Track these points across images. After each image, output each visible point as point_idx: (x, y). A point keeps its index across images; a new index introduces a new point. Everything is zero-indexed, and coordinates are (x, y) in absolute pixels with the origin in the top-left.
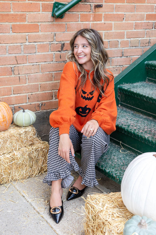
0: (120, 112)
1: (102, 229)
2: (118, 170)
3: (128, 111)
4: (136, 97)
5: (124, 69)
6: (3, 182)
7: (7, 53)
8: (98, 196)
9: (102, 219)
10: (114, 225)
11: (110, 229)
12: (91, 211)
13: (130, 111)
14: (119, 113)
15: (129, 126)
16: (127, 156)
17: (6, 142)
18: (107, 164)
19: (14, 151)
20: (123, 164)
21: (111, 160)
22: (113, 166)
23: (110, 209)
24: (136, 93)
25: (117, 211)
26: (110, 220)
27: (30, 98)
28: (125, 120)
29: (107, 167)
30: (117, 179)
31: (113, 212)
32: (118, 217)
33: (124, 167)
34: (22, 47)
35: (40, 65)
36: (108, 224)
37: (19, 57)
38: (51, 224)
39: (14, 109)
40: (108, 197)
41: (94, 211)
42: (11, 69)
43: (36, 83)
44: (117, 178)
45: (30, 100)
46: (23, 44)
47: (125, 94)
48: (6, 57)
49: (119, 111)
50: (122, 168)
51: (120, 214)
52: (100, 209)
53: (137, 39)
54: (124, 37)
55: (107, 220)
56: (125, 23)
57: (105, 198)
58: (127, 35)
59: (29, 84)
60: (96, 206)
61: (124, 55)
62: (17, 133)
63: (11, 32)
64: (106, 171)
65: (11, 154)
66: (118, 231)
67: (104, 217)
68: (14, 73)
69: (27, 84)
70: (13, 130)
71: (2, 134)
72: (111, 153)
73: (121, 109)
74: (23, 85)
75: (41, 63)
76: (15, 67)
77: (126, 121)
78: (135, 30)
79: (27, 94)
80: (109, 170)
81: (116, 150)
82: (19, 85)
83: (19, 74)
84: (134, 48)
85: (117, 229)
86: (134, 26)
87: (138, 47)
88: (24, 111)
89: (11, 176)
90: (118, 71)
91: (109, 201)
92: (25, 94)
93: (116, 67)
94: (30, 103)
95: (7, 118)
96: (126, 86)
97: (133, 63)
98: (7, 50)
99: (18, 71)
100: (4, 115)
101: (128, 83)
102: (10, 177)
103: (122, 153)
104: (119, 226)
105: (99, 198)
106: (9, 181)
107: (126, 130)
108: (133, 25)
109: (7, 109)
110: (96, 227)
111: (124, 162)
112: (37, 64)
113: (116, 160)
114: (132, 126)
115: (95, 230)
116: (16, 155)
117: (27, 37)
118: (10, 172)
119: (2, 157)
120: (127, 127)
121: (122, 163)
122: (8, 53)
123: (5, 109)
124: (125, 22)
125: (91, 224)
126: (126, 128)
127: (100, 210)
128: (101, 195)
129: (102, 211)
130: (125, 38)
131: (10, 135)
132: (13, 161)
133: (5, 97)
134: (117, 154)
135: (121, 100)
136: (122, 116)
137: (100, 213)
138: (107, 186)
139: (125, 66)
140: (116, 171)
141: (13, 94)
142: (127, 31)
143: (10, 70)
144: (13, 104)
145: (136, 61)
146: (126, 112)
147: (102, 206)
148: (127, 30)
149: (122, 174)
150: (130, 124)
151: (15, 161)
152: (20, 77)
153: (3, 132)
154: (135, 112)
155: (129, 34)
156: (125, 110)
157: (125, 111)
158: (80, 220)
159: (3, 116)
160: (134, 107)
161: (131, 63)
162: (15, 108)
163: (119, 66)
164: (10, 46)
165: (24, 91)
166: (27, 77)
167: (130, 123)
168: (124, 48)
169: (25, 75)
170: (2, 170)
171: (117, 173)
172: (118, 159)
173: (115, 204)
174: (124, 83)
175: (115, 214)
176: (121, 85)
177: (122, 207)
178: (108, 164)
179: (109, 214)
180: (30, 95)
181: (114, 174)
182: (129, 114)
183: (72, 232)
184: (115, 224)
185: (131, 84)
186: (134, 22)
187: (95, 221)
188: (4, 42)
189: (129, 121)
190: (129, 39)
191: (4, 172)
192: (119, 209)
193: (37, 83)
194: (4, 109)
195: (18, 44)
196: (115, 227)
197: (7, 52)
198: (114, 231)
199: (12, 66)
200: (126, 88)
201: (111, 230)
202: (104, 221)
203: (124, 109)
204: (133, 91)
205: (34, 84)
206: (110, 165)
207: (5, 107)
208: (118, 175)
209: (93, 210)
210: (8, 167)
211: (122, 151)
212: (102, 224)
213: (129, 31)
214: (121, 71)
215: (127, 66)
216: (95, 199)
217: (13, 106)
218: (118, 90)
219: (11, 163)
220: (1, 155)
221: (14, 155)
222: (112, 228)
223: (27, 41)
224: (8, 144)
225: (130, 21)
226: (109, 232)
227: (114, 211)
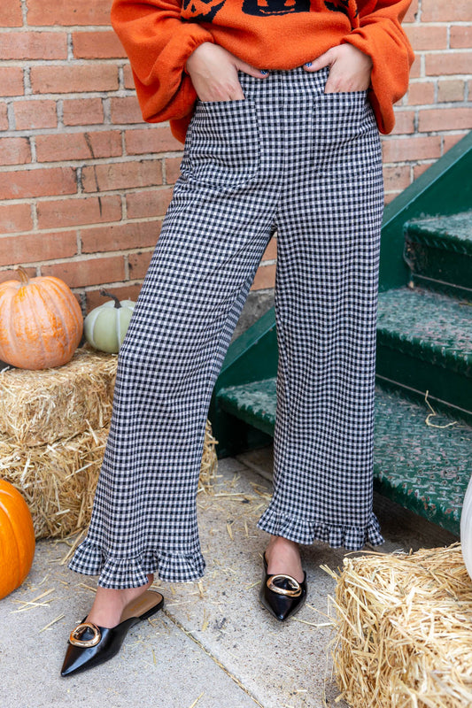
0: (415, 302)
1: (405, 671)
2: (430, 480)
3: (441, 300)
4: (465, 253)
5: (420, 171)
6: (58, 530)
7: (60, 125)
8: (378, 561)
9: (405, 635)
10: (449, 654)
11: (434, 668)
12: (359, 610)
13: (445, 298)
14: (414, 306)
15: (451, 342)
16: (450, 435)
17: (67, 402)
18: (390, 461)
19: (91, 429)
20: (442, 459)
21: (401, 450)
22: (412, 466)
23: (428, 603)
24: (467, 240)
25: (452, 610)
26: (430, 639)
27: (133, 267)
28: (436, 324)
29: (393, 472)
30: (429, 508)
31: (438, 612)
32: (458, 627)
33: (447, 469)
34: (107, 103)
35: (164, 162)
36: (428, 651)
37: (97, 135)
38: (221, 660)
39: (86, 300)
40: (413, 565)
41: (372, 611)
42: (72, 173)
43: (152, 219)
44: (430, 504)
45: (134, 271)
46: (110, 94)
47: (428, 247)
48: (57, 136)
49: (412, 300)
50: (442, 473)
51: (463, 617)
52: (393, 603)
53: (459, 77)
54: (419, 73)
55: (420, 638)
56: (421, 27)
57: (406, 568)
58: (426, 66)
59: (131, 221)
60: (376, 593)
61: (420, 130)
62: (98, 372)
63: (70, 56)
64: (389, 483)
65: (81, 441)
66: (464, 675)
67: (410, 630)
68: (83, 188)
69: (122, 223)
70: (85, 364)
71: (52, 378)
72: (398, 427)
73: (415, 295)
74: (109, 225)
75: (167, 155)
76: (85, 166)
77: (441, 329)
78: (452, 51)
79: (126, 253)
80: (399, 481)
81: (412, 418)
82: (99, 226)
83: (98, 189)
84: (450, 105)
85: (460, 668)
86: (448, 38)
87: (462, 104)
88: (118, 306)
89: (82, 511)
90: (402, 179)
91: (416, 575)
92: (119, 254)
93: (395, 165)
94: (135, 281)
95: (67, 326)
96: (430, 224)
97: (449, 151)
98: (60, 114)
99: (96, 182)
100: (57, 316)
101: (435, 216)
102: (80, 515)
103: (434, 428)
104: (466, 657)
105: (385, 566)
106: (78, 525)
107: (444, 355)
108: (445, 36)
109: (64, 297)
110: (380, 666)
111: (444, 455)
112: (155, 157)
113: (418, 450)
114: (461, 341)
115: (378, 674)
116: (97, 442)
117: (121, 73)
118: (79, 497)
119: (54, 451)
120: (446, 345)
121: (439, 458)
122: (62, 122)
123: (60, 297)
124: (422, 24)
125: (360, 655)
126: (444, 347)
127: (393, 608)
128: (388, 557)
129: (400, 608)
130: (423, 74)
131: (79, 380)
132: (87, 463)
133: (57, 262)
134: (418, 430)
135: (415, 267)
136: (425, 315)
137: (394, 616)
138: (389, 532)
139: (425, 162)
140: (423, 484)
141: (83, 253)
142: (427, 52)
143: (70, 177)
144: (81, 284)
145: (456, 146)
146: (435, 304)
147: (398, 594)
148: (428, 50)
149: (442, 490)
150: (455, 337)
151: (95, 462)
152: (101, 199)
153: (54, 371)
154: (464, 301)
155: (434, 62)
156: (430, 297)
157: (433, 301)
158: (316, 644)
159: (54, 319)
160: (461, 287)
161: (442, 155)
162: (89, 297)
163: (406, 162)
164: (67, 101)
165: (116, 245)
166: (124, 199)
167: (453, 333)
168: (418, 108)
169: (117, 192)
170: (54, 490)
171: (427, 489)
172: (422, 444)
173: (442, 586)
174: (422, 215)
175: (445, 617)
176: (416, 222)
177: (464, 595)
178: (394, 460)
179: (427, 618)
180: (133, 255)
181: (417, 491)
182: (445, 309)
183: (295, 684)
184: (452, 653)
185: (443, 218)
186: (449, 25)
187: (376, 644)
188: (50, 90)
189: (448, 327)
190: (434, 80)
191: (60, 497)
192: (457, 601)
193: (155, 219)
194: (57, 298)
195: (93, 95)
196: (454, 660)
197: (60, 118)
198: (450, 675)
199: (75, 165)
200: (431, 230)
201: (439, 672)
202: (411, 642)
203: (428, 294)
204: (456, 237)
205: (145, 220)
206: (401, 464)
207: (59, 292)
208: (431, 495)
209: (366, 608)
210: (72, 481)
211: (431, 422)
212: (403, 653)
213: (433, 52)
214: (412, 179)
215: (429, 162)
216: (373, 570)
217: (82, 292)
218: (407, 237)
219: (82, 469)
220: (51, 445)
221: (91, 442)
222: (444, 667)
223: (122, 86)
224: (72, 408)
225: (435, 21)
226: (435, 682)
227: (441, 610)
